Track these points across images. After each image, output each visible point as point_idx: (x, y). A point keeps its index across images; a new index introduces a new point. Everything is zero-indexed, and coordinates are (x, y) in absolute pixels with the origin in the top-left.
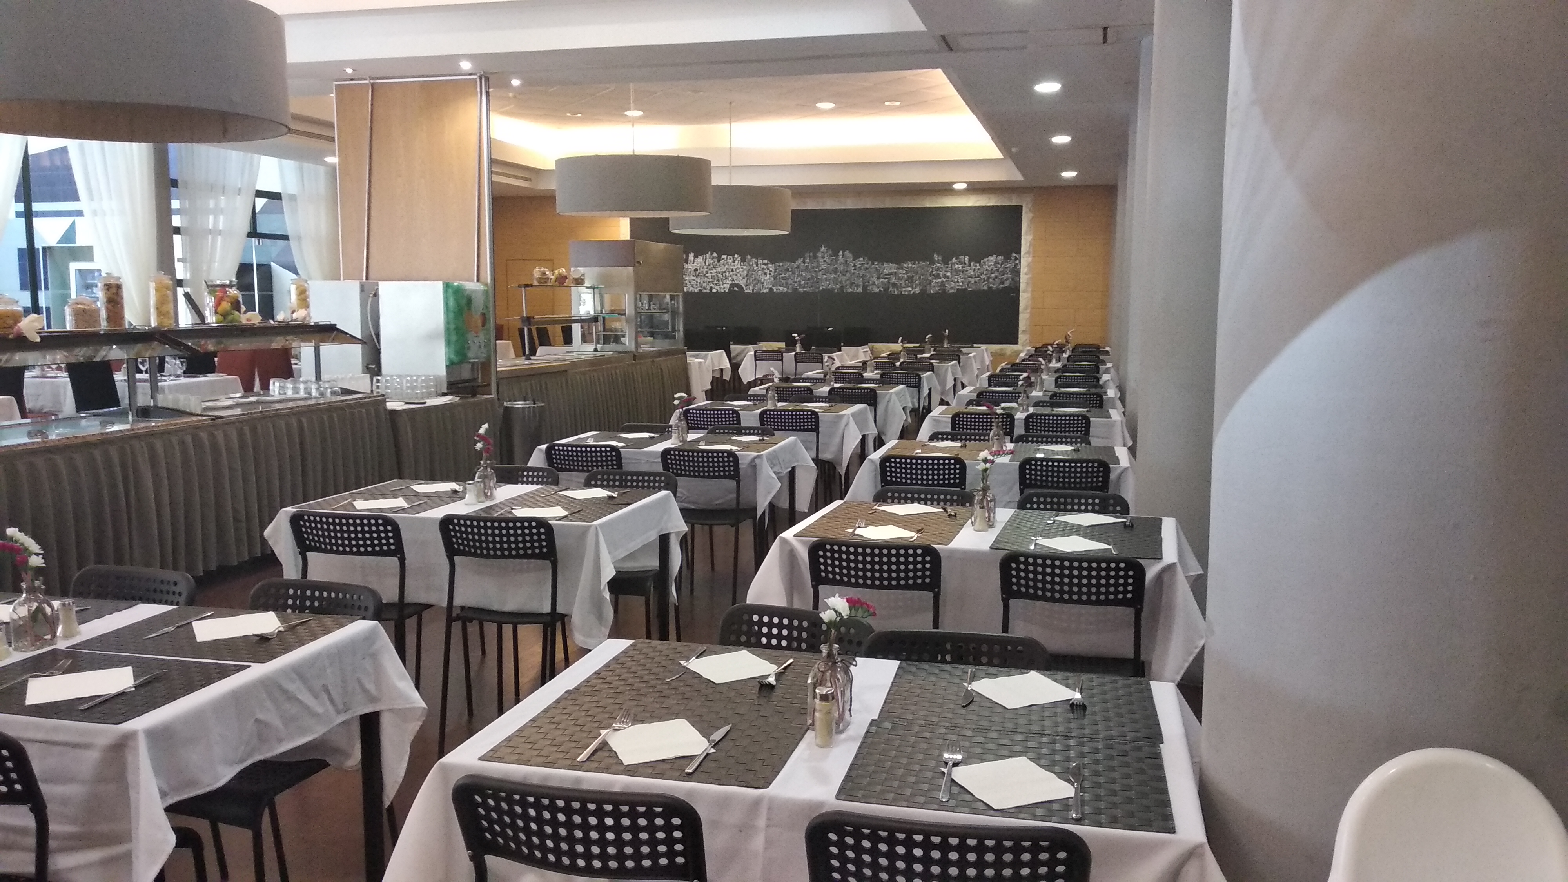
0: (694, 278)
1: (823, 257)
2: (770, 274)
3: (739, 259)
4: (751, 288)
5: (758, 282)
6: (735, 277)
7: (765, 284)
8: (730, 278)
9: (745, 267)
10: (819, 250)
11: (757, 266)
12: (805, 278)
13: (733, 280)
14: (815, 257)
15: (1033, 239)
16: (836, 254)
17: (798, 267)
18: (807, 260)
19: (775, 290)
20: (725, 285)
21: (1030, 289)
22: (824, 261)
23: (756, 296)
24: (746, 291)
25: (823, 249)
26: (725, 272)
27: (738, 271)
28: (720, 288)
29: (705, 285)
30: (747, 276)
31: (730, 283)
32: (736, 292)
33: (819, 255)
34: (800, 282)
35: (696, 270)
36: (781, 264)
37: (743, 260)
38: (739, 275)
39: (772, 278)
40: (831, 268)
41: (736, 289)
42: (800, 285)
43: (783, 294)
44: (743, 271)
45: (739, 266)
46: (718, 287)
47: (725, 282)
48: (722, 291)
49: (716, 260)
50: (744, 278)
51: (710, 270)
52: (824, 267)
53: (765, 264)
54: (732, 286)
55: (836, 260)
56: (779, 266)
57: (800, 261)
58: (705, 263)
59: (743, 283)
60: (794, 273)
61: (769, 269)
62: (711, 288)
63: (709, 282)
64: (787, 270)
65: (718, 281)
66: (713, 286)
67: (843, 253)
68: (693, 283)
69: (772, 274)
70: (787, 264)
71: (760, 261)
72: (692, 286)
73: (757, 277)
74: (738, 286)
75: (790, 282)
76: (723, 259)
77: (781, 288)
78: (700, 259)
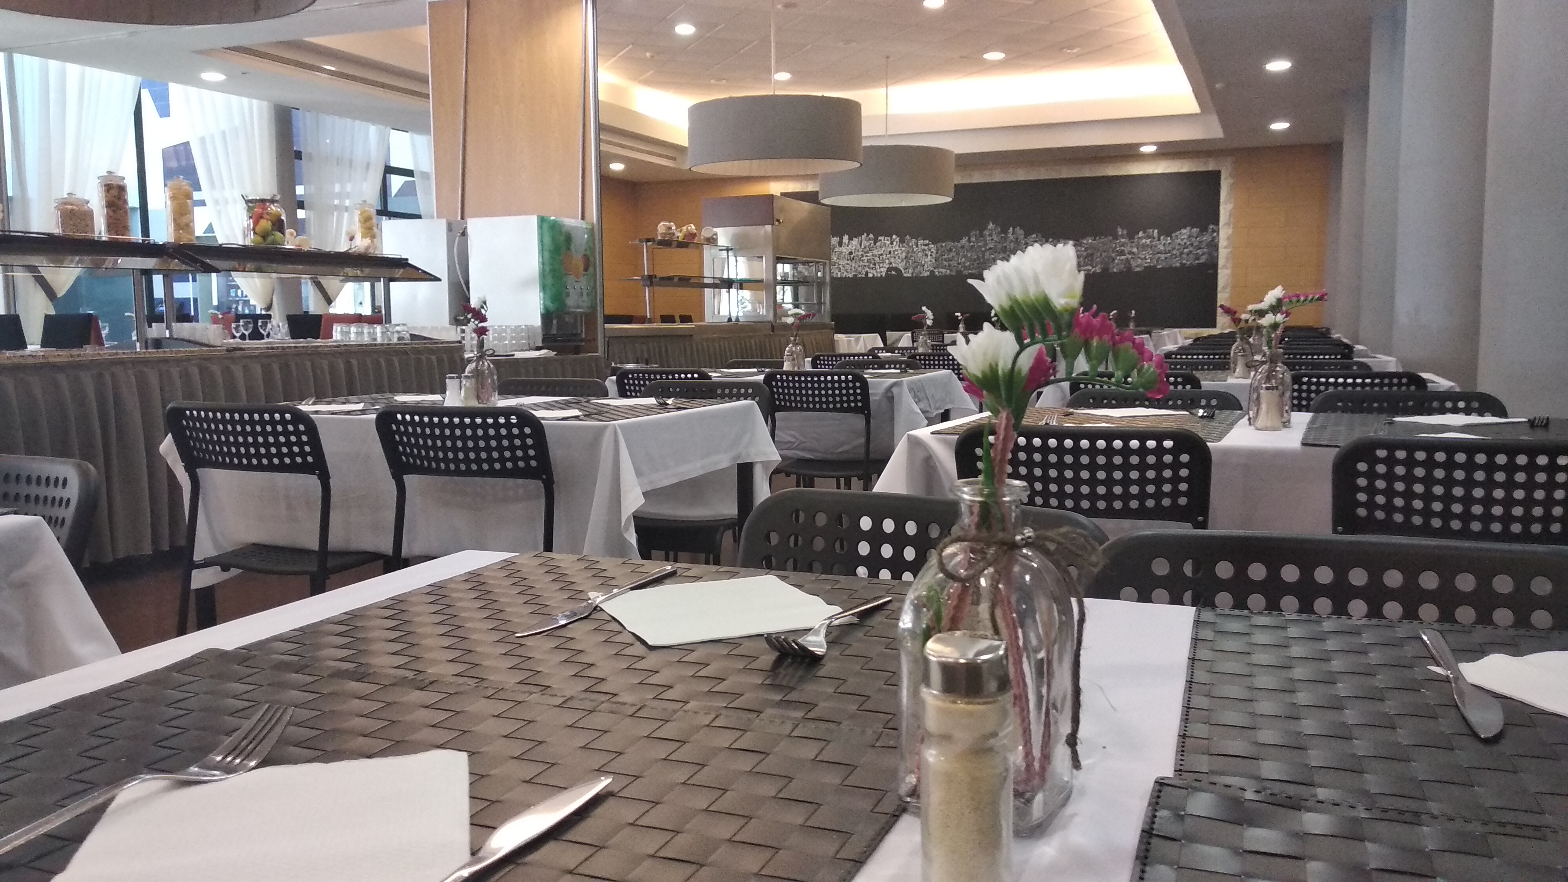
0: (849, 262)
1: (991, 235)
2: (931, 255)
3: (898, 239)
4: (911, 271)
5: (917, 264)
6: (892, 260)
7: (926, 266)
8: (887, 261)
9: (903, 249)
10: (986, 228)
11: (917, 246)
12: (970, 260)
13: (891, 263)
14: (982, 235)
15: (1234, 208)
16: (1005, 231)
17: (963, 247)
18: (973, 239)
19: (937, 273)
20: (882, 269)
21: (1229, 265)
22: (992, 240)
23: (916, 281)
24: (905, 275)
25: (991, 226)
26: (882, 255)
27: (896, 253)
28: (877, 272)
29: (860, 269)
30: (906, 257)
31: (888, 266)
32: (894, 277)
33: (986, 232)
34: (964, 263)
35: (851, 253)
36: (944, 245)
37: (902, 241)
38: (897, 258)
39: (933, 260)
40: (1000, 246)
41: (893, 272)
42: (965, 267)
43: (945, 276)
44: (902, 253)
45: (897, 248)
46: (874, 272)
47: (881, 265)
48: (879, 275)
49: (872, 242)
50: (902, 261)
51: (866, 253)
52: (992, 245)
53: (926, 245)
54: (890, 269)
55: (1005, 238)
56: (942, 246)
57: (964, 240)
58: (861, 245)
59: (901, 266)
60: (958, 254)
61: (930, 250)
62: (867, 272)
63: (865, 266)
64: (950, 250)
65: (875, 264)
66: (869, 270)
67: (1014, 230)
68: (848, 267)
69: (934, 255)
70: (950, 244)
71: (921, 242)
72: (846, 270)
73: (917, 259)
74: (897, 269)
75: (954, 263)
76: (880, 240)
77: (944, 271)
78: (855, 241)
